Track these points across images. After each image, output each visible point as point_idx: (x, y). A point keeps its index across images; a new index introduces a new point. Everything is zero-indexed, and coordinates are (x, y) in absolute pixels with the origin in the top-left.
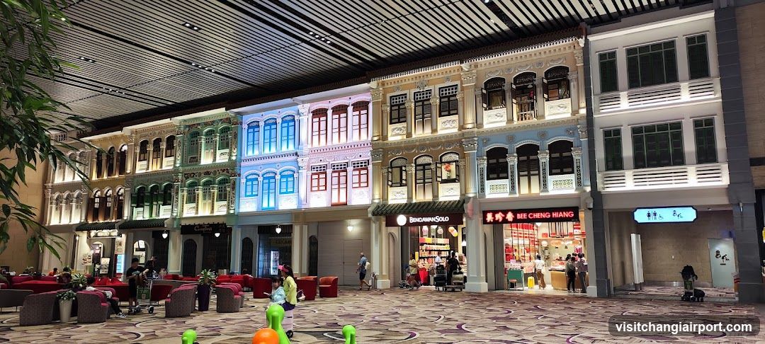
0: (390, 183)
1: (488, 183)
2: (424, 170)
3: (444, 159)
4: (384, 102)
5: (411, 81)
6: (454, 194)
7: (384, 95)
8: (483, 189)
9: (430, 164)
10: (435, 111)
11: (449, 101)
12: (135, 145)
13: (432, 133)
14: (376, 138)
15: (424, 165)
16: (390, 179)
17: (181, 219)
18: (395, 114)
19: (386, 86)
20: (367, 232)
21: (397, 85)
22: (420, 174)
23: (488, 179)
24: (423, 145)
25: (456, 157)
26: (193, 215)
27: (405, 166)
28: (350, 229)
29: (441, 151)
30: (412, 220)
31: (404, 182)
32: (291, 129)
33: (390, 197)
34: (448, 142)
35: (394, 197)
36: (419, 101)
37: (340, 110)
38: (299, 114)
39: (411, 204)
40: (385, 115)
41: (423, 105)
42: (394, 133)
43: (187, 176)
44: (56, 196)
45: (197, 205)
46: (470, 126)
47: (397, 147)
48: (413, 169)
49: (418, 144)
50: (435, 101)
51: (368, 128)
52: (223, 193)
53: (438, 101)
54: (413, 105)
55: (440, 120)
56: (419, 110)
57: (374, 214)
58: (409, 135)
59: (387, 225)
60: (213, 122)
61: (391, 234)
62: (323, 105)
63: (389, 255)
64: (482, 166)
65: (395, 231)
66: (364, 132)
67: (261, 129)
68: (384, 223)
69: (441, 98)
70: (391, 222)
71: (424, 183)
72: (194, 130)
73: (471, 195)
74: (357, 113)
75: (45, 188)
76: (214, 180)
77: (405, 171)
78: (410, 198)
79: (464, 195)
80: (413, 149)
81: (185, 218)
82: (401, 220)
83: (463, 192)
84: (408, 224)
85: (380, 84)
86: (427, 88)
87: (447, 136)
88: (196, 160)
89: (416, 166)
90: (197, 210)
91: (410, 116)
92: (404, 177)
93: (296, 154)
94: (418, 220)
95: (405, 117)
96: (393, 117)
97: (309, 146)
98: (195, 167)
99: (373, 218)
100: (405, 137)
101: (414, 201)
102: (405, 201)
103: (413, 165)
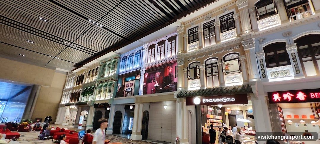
0: (189, 77)
1: (269, 71)
2: (212, 67)
3: (226, 59)
4: (185, 33)
5: (201, 18)
6: (237, 81)
7: (185, 30)
8: (264, 75)
9: (216, 63)
10: (218, 30)
11: (227, 22)
12: (87, 72)
13: (216, 43)
14: (180, 52)
15: (211, 64)
16: (189, 74)
17: (95, 101)
18: (191, 38)
19: (186, 25)
20: (175, 110)
21: (192, 22)
22: (209, 70)
23: (268, 67)
24: (210, 52)
25: (236, 56)
26: (99, 100)
27: (199, 66)
28: (165, 107)
29: (224, 53)
30: (205, 101)
31: (198, 75)
32: (139, 57)
33: (189, 87)
34: (230, 46)
35: (192, 86)
36: (207, 28)
37: (162, 43)
38: (143, 49)
39: (203, 90)
40: (185, 39)
41: (209, 29)
42: (191, 49)
43: (100, 83)
44: (65, 93)
45: (101, 95)
46: (247, 32)
47: (193, 56)
48: (204, 67)
49: (207, 51)
50: (217, 24)
51: (175, 49)
52: (110, 89)
53: (220, 24)
54: (202, 30)
55: (222, 35)
56: (207, 32)
57: (178, 96)
58: (200, 47)
59: (187, 105)
60: (111, 59)
61: (189, 111)
62: (153, 43)
63: (188, 125)
64: (261, 58)
65: (192, 108)
66: (173, 51)
67: (127, 59)
68: (185, 103)
69: (221, 23)
70: (189, 102)
71: (212, 76)
72: (105, 63)
73: (255, 80)
74: (170, 42)
75: (63, 90)
76: (108, 84)
77: (199, 69)
78: (202, 86)
79: (248, 81)
80: (203, 55)
81: (96, 101)
82: (197, 101)
83: (246, 79)
84: (202, 104)
85: (182, 24)
86: (211, 19)
87: (228, 43)
88: (103, 76)
89: (206, 65)
90: (100, 97)
91: (201, 37)
92: (198, 73)
93: (140, 68)
94: (209, 101)
95: (198, 38)
96: (190, 40)
97: (146, 63)
98: (103, 78)
99: (178, 99)
100: (198, 49)
101: (206, 88)
102: (199, 88)
103: (204, 64)
